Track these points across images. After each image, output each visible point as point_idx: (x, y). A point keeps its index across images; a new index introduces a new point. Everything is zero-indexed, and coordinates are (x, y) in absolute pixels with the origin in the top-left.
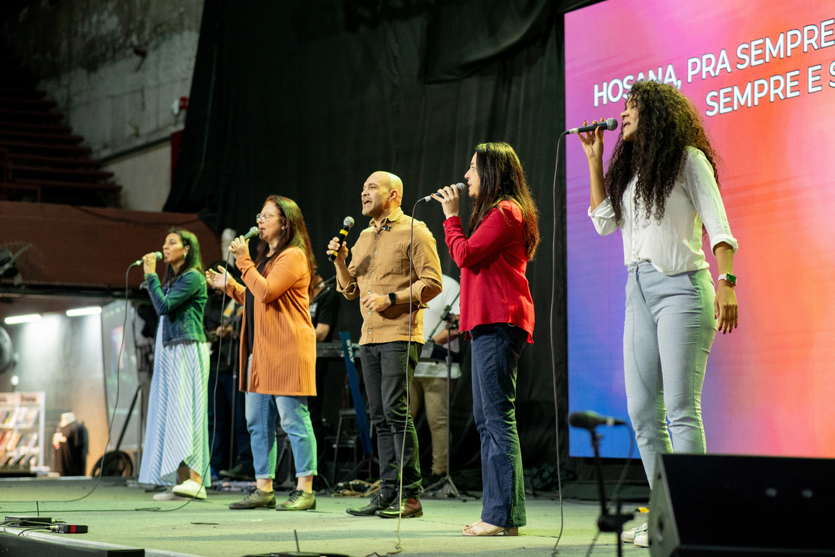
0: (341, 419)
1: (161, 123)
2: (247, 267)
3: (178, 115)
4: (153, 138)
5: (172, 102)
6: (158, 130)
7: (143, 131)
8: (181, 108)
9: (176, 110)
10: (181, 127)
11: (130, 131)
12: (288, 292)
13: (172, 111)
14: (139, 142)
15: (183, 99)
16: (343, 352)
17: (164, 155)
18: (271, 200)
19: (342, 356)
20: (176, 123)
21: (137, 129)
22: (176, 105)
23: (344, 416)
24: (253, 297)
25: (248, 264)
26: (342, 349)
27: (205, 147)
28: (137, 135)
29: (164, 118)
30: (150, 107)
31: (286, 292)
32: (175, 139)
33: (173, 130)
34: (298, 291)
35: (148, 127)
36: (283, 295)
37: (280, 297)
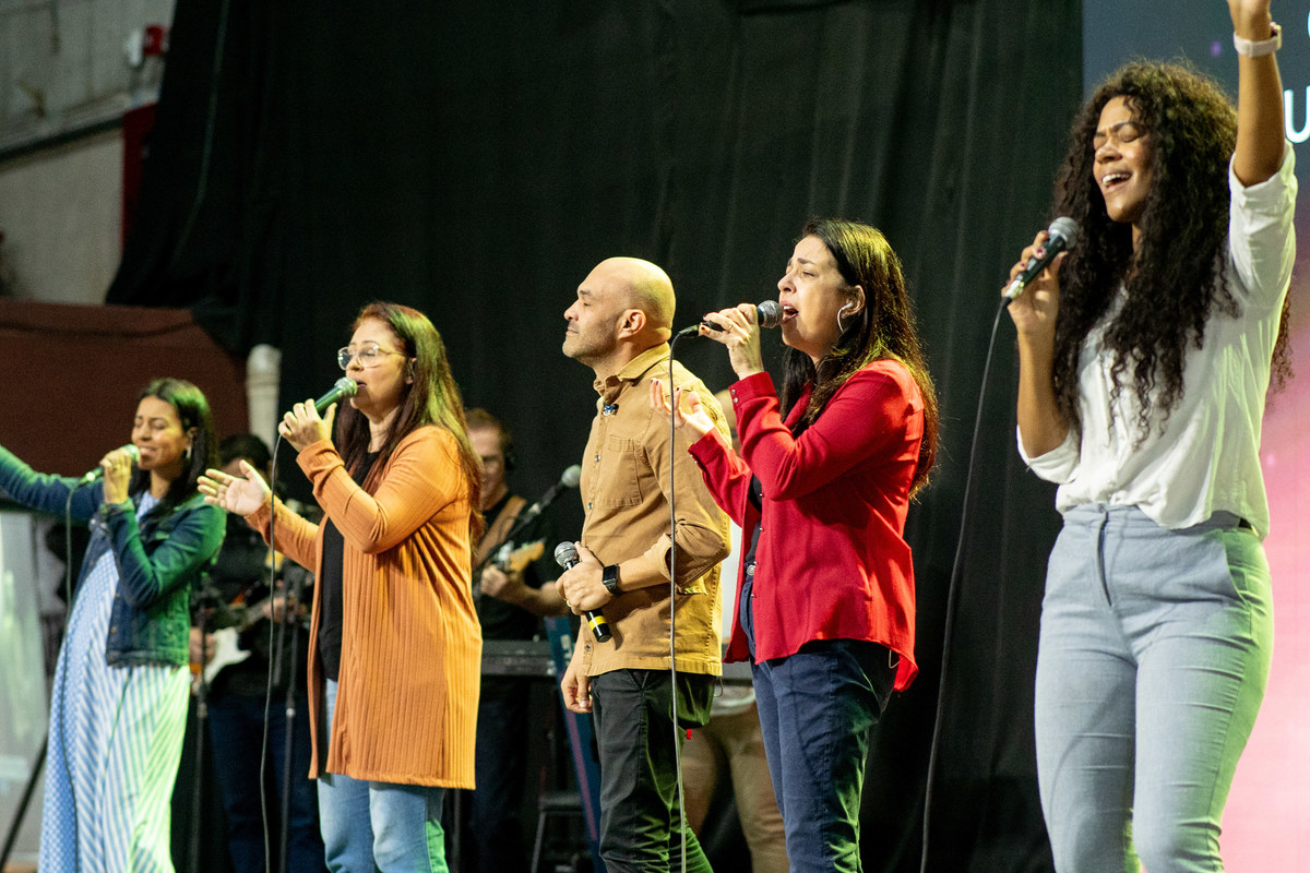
0: (542, 817)
1: (99, 86)
2: (329, 467)
3: (139, 68)
4: (80, 121)
5: (126, 36)
6: (92, 101)
7: (53, 102)
8: (147, 51)
9: (135, 57)
10: (149, 96)
11: (21, 101)
12: (424, 530)
13: (126, 58)
14: (45, 129)
15: (153, 31)
16: (552, 663)
17: (106, 161)
18: (375, 314)
19: (550, 672)
20: (134, 87)
21: (39, 97)
22: (134, 45)
23: (549, 809)
24: (341, 539)
25: (330, 461)
26: (550, 657)
27: (208, 149)
28: (40, 112)
29: (105, 74)
30: (72, 47)
31: (419, 530)
32: (133, 126)
33: (127, 103)
34: (443, 528)
35: (65, 92)
36: (412, 536)
37: (405, 541)
